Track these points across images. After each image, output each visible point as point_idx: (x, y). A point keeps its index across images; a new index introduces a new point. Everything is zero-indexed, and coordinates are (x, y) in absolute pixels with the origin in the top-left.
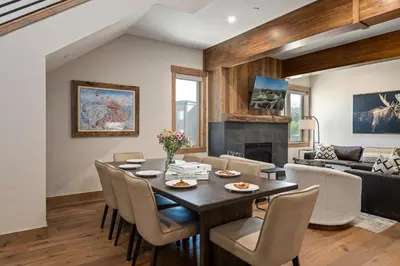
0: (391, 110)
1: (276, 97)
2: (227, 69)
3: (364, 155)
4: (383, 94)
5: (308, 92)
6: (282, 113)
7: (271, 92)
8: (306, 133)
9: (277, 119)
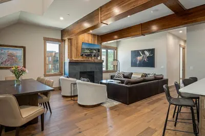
0: (143, 57)
1: (95, 51)
2: (70, 39)
3: (133, 76)
4: (140, 51)
5: (116, 49)
6: (99, 58)
7: (92, 49)
8: (115, 67)
9: (96, 61)
